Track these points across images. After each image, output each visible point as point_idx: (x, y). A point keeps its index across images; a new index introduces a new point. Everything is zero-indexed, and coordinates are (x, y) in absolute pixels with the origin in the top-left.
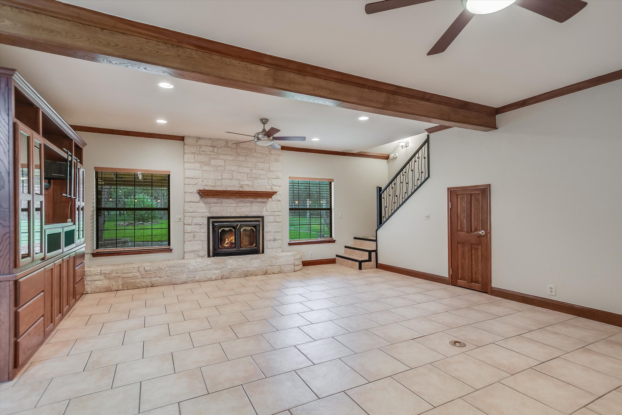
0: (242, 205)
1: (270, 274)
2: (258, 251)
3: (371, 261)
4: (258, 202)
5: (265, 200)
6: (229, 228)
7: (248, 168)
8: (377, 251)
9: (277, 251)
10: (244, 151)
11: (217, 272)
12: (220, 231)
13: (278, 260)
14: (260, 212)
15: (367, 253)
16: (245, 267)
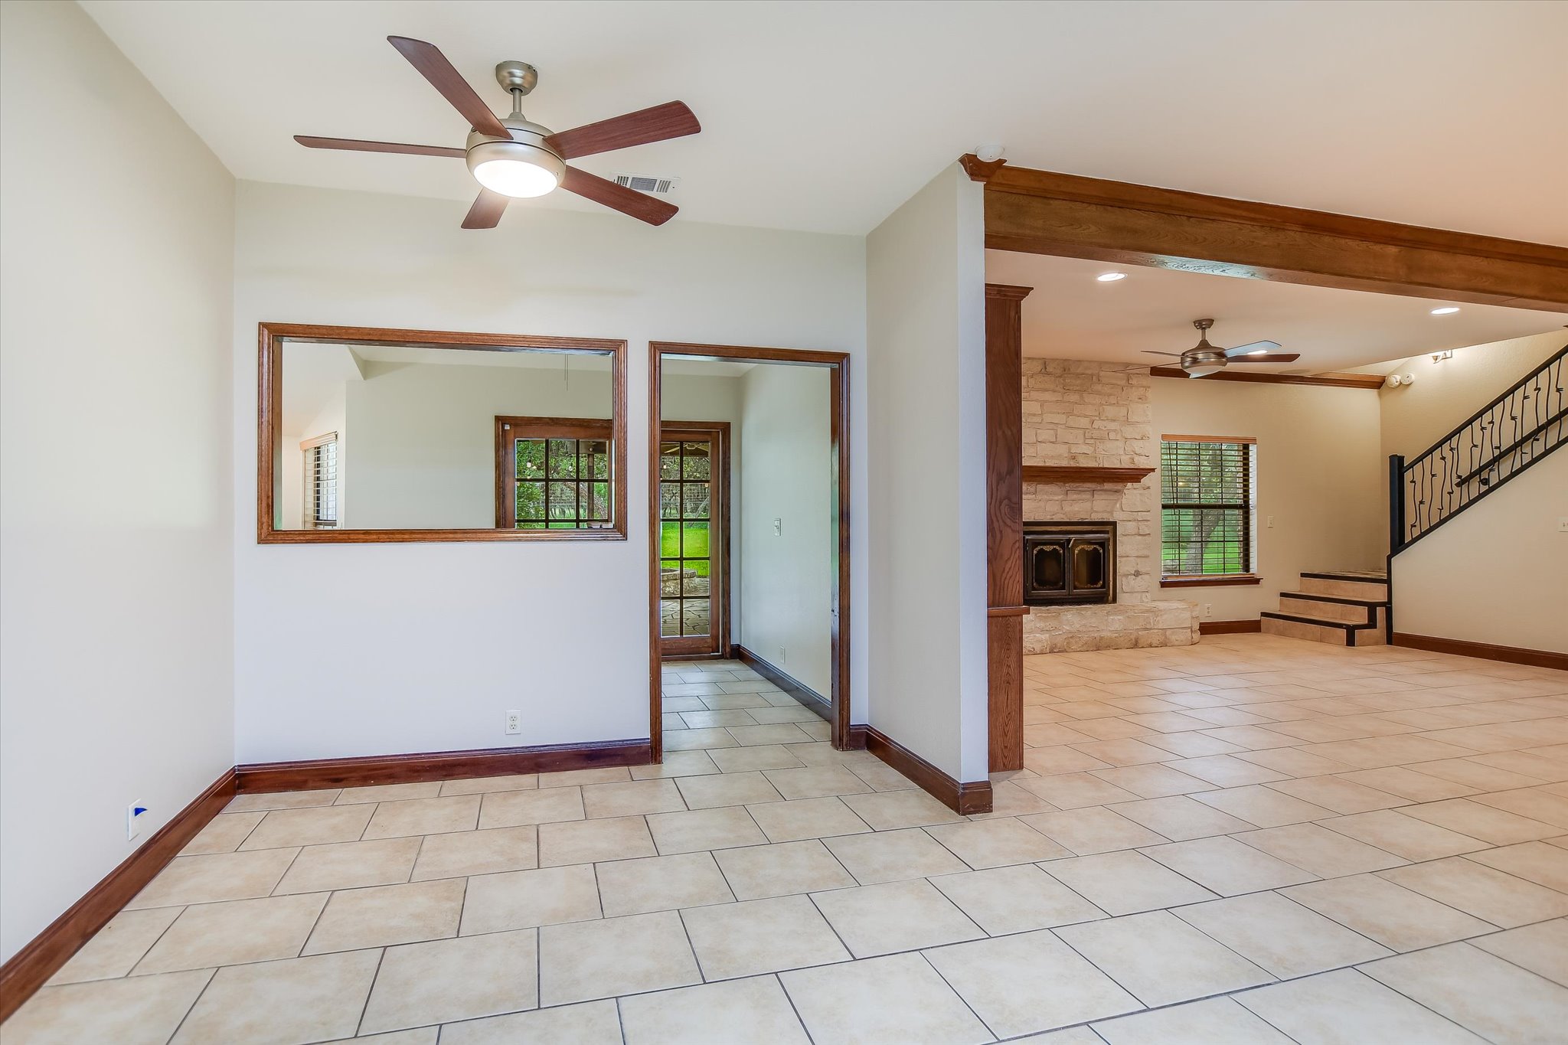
0: (1075, 496)
1: (1143, 647)
2: (1103, 597)
3: (1376, 628)
4: (1106, 490)
5: (1119, 486)
6: (1052, 547)
7: (1086, 416)
8: (1391, 604)
9: (1141, 598)
10: (1078, 382)
11: (1043, 637)
12: (1035, 552)
13: (1158, 618)
14: (1109, 512)
15: (1364, 610)
16: (1096, 629)
